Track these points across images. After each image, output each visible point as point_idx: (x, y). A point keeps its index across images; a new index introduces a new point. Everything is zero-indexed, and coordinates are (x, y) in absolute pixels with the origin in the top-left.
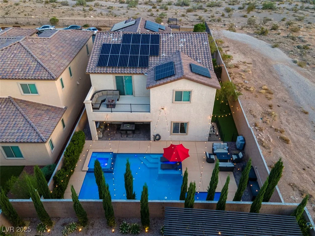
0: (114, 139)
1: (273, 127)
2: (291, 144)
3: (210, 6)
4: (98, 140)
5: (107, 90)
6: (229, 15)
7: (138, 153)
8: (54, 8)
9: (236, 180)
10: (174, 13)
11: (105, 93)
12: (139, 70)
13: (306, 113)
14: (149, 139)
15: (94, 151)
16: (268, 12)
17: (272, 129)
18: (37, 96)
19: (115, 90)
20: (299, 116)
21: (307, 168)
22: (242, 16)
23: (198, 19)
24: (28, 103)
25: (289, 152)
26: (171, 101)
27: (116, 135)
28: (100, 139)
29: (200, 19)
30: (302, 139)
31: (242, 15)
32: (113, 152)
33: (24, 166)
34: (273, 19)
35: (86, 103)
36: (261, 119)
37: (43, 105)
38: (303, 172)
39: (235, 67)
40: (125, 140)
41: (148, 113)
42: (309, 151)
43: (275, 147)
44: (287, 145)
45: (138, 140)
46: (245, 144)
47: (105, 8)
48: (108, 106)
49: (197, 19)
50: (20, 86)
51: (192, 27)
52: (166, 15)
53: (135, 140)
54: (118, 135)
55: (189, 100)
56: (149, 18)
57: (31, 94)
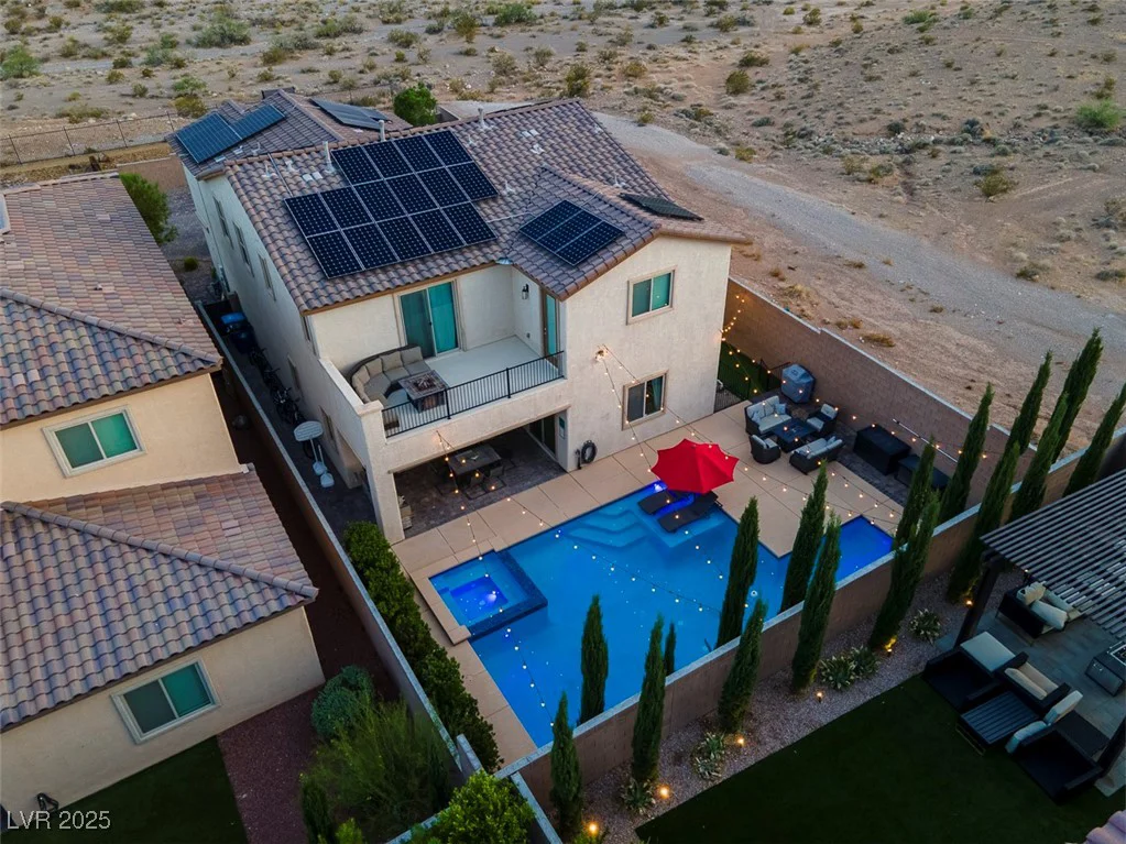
0: (454, 514)
1: (827, 320)
2: (900, 347)
3: (328, 35)
4: (406, 538)
5: (377, 356)
6: (420, 56)
7: (564, 519)
10: (226, 75)
11: (375, 366)
12: (475, 256)
13: (860, 266)
14: (562, 470)
15: (430, 575)
16: (522, 31)
17: (829, 325)
18: (136, 457)
19: (403, 345)
20: (854, 279)
21: (972, 384)
22: (461, 53)
23: (329, 83)
24: (108, 501)
25: (910, 364)
26: (623, 320)
27: (447, 501)
28: (410, 532)
29: (336, 82)
30: (906, 326)
31: (456, 50)
32: (493, 551)
34: (553, 50)
35: (366, 414)
37: (165, 487)
40: (490, 503)
41: (560, 383)
42: (943, 347)
44: (891, 350)
45: (530, 487)
46: (814, 382)
48: (419, 405)
49: (326, 84)
50: (54, 440)
52: (205, 85)
53: (521, 490)
54: (456, 498)
55: (667, 301)
57: (106, 461)
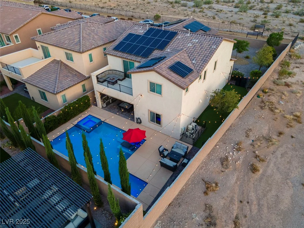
1: (257, 152)
2: (257, 175)
4: (102, 108)
8: (173, 8)
9: (169, 180)
10: (282, 22)
12: (139, 59)
17: (253, 154)
18: (73, 63)
19: (123, 72)
21: (245, 203)
26: (147, 90)
27: (116, 109)
28: (103, 108)
32: (101, 119)
33: (49, 108)
35: (93, 75)
36: (253, 141)
38: (236, 203)
39: (285, 86)
41: (131, 96)
42: (270, 190)
43: (235, 169)
44: (251, 174)
47: (215, 10)
50: (65, 53)
51: (290, 38)
52: (270, 23)
53: (125, 117)
54: (116, 110)
55: (161, 93)
56: (249, 24)
57: (70, 61)
